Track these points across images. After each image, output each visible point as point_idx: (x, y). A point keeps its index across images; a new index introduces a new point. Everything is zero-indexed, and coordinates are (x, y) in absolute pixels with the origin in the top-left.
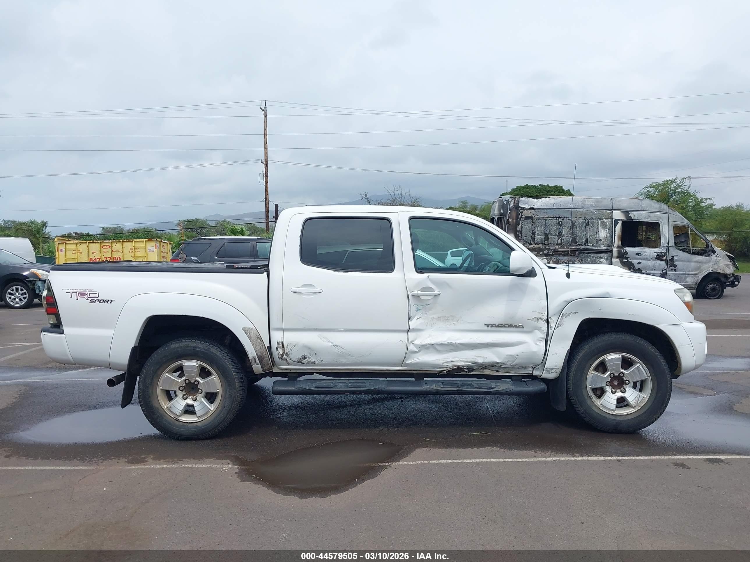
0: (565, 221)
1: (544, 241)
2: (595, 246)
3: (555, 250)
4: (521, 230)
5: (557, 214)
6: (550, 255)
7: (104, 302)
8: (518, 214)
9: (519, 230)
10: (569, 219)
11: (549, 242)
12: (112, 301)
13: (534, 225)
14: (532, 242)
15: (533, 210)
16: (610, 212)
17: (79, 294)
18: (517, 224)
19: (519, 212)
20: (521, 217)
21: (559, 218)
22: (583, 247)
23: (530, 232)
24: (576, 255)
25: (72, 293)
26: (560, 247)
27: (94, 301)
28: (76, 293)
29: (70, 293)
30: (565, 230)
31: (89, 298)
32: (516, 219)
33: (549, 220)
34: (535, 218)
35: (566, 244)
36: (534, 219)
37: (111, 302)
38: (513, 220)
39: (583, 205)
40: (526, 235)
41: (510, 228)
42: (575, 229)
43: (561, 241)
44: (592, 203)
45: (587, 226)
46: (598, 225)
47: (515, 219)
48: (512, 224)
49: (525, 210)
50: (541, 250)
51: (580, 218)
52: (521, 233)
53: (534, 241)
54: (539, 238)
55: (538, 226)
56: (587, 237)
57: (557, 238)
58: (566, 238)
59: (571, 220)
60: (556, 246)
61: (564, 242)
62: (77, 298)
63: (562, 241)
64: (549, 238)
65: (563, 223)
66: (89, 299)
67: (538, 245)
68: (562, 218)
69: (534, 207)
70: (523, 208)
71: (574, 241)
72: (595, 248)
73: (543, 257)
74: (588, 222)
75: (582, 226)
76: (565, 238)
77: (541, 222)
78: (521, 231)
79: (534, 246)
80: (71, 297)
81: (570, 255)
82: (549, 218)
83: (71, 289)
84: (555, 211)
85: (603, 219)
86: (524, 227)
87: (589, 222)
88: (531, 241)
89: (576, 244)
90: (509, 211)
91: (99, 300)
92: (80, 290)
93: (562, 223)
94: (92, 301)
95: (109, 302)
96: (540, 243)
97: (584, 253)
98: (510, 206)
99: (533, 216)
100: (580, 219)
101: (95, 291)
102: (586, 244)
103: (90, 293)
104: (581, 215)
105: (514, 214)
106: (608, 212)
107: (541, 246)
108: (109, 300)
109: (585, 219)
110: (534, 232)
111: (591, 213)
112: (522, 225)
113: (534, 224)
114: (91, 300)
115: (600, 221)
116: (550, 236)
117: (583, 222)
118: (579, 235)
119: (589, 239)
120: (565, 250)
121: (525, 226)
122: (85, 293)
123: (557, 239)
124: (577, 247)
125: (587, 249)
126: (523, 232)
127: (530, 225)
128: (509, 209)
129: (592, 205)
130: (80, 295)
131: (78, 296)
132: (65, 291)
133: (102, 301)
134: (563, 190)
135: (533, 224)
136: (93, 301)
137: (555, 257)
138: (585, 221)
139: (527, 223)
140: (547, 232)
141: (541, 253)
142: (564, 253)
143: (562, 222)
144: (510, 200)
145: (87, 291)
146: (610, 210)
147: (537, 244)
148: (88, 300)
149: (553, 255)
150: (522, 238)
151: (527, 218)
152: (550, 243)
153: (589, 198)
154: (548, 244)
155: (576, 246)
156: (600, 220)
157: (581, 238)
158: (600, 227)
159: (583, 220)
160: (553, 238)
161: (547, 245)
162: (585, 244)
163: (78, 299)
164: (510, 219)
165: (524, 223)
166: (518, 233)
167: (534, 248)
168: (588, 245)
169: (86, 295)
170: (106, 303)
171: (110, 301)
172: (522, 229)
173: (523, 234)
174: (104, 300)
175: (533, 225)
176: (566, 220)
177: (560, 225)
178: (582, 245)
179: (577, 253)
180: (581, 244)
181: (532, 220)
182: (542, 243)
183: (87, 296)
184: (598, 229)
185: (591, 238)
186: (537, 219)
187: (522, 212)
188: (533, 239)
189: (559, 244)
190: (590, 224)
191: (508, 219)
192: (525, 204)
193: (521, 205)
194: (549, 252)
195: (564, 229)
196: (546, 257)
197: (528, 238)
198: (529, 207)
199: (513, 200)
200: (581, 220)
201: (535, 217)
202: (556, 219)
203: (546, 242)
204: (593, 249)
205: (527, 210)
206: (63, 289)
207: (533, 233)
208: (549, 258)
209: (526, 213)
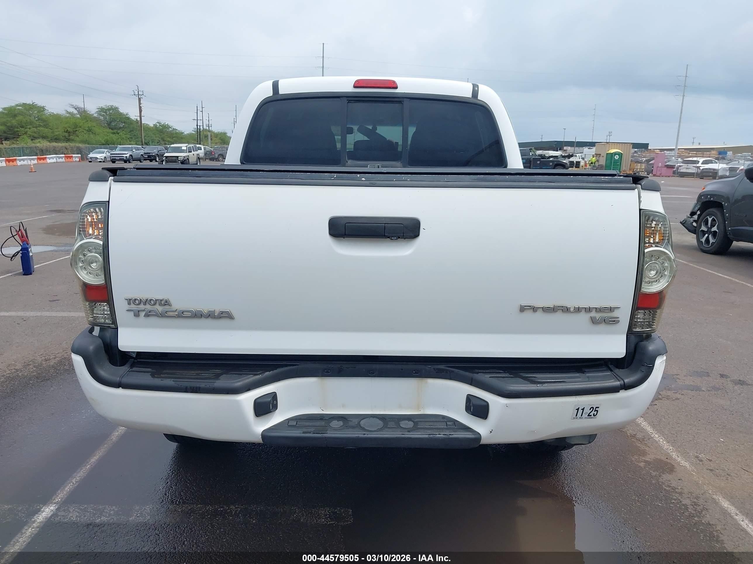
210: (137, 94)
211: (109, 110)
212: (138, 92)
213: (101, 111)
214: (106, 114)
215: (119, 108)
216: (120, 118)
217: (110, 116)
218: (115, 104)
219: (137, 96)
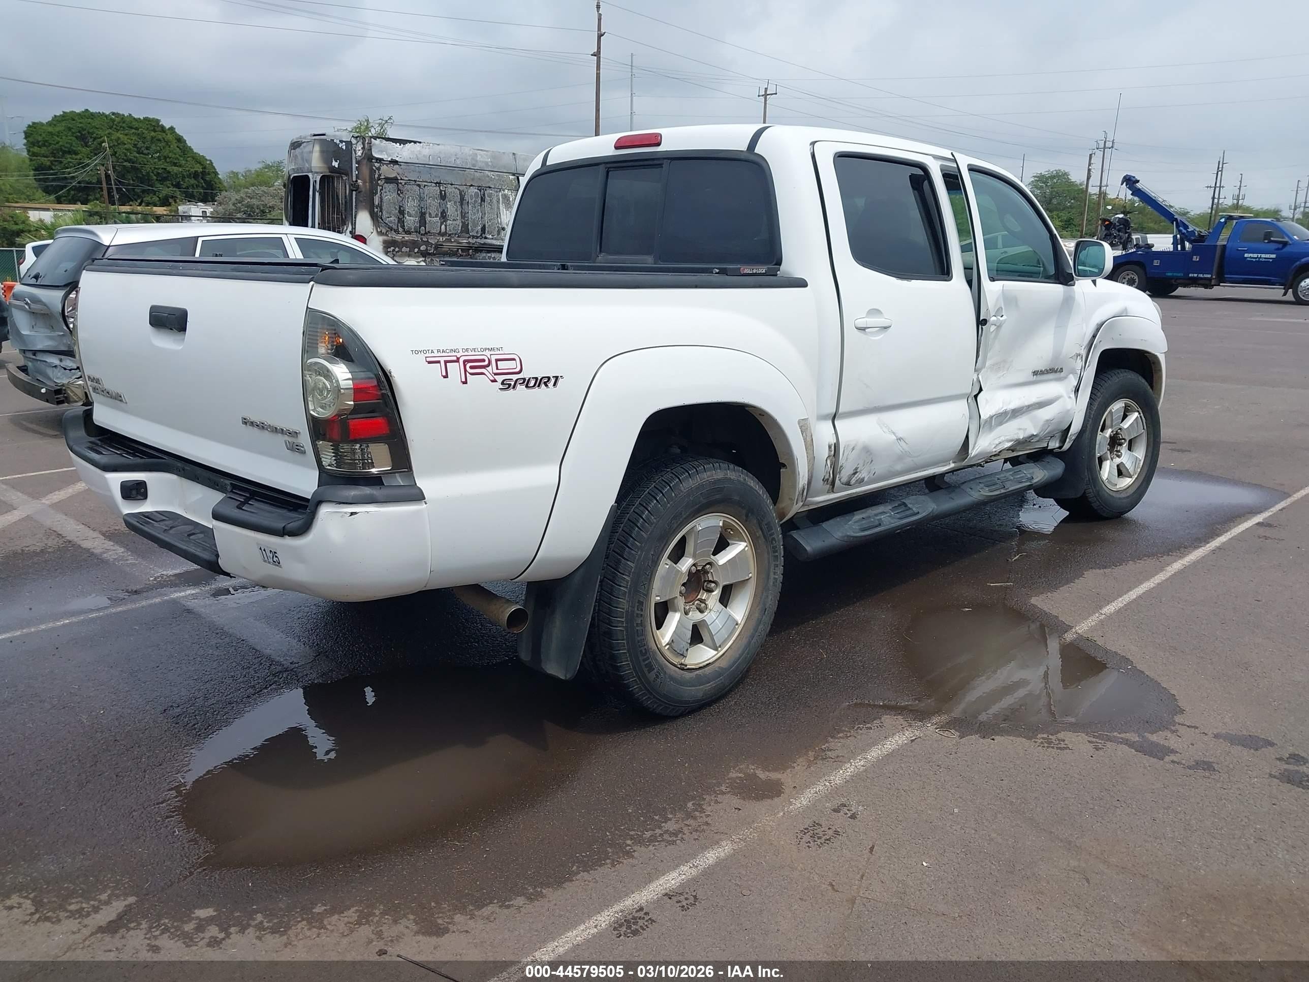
0: (450, 190)
1: (420, 228)
2: (496, 239)
3: (438, 246)
4: (381, 204)
5: (435, 177)
6: (430, 254)
7: (539, 386)
8: (372, 172)
9: (376, 203)
10: (456, 186)
11: (427, 230)
12: (557, 378)
13: (401, 195)
14: (400, 228)
15: (398, 166)
16: (513, 177)
17: (468, 365)
18: (373, 193)
19: (374, 168)
20: (379, 179)
21: (438, 184)
22: (478, 240)
23: (396, 209)
24: (469, 255)
25: (446, 362)
26: (444, 239)
27: (513, 383)
28: (457, 361)
29: (439, 362)
30: (451, 208)
31: (496, 374)
32: (371, 182)
33: (424, 187)
34: (402, 181)
35: (452, 234)
36: (401, 183)
37: (555, 384)
38: (364, 182)
39: (474, 162)
40: (390, 213)
41: (361, 199)
42: (465, 206)
43: (446, 229)
44: (486, 160)
45: (483, 203)
46: (498, 202)
47: (368, 181)
48: (363, 190)
49: (383, 164)
50: (414, 244)
51: (472, 185)
52: (381, 211)
53: (403, 227)
54: (411, 221)
55: (408, 197)
56: (484, 222)
57: (439, 222)
58: (454, 223)
59: (459, 190)
60: (438, 238)
61: (450, 230)
62: (464, 380)
63: (448, 229)
64: (427, 222)
65: (448, 194)
66: (496, 377)
67: (410, 234)
68: (445, 184)
69: (397, 159)
70: (380, 160)
71: (465, 229)
72: (496, 243)
73: (419, 257)
74: (484, 195)
75: (475, 201)
76: (451, 222)
77: (412, 190)
78: (380, 207)
79: (404, 237)
80: (446, 377)
81: (461, 255)
82: (426, 184)
83: (438, 351)
84: (432, 169)
85: (504, 191)
86: (385, 199)
87: (486, 195)
88: (398, 227)
89: (468, 235)
90: (355, 165)
91: (524, 379)
92: (467, 350)
93: (445, 193)
94: (507, 386)
95: (551, 384)
96: (413, 230)
97: (481, 251)
98: (356, 154)
99: (399, 178)
100: (471, 187)
101: (508, 350)
102: (483, 236)
103: (497, 360)
104: (473, 179)
105: (365, 171)
106: (511, 177)
107: (414, 237)
108: (549, 378)
109: (480, 188)
110: (402, 209)
111: (487, 179)
112: (381, 195)
113: (402, 193)
114: (503, 383)
115: (500, 194)
116: (428, 219)
117: (476, 193)
118: (472, 218)
119: (487, 226)
120: (453, 245)
121: (387, 196)
122: (483, 361)
123: (439, 224)
124: (470, 240)
125: (485, 244)
126: (383, 208)
127: (395, 195)
128: (354, 161)
129: (487, 163)
130: (471, 367)
131: (465, 370)
132: (422, 356)
133: (532, 383)
134: (163, 127)
135: (399, 192)
136: (510, 385)
137: (438, 257)
138: (479, 191)
139: (389, 192)
140: (423, 211)
141: (416, 250)
142: (452, 251)
143: (445, 191)
144: (354, 141)
145: (488, 353)
146: (514, 175)
147: (408, 232)
148: (494, 381)
149: (435, 255)
150: (382, 220)
151: (389, 180)
152: (429, 232)
153: (481, 150)
154: (426, 233)
155: (468, 238)
156: (500, 191)
157: (475, 225)
158: (501, 205)
159: (476, 191)
160: (433, 221)
161: (424, 235)
162: (481, 235)
163: (465, 382)
164: (359, 181)
165: (384, 190)
166: (376, 210)
167: (403, 239)
168: (486, 238)
169: (488, 366)
170: (543, 386)
171: (553, 380)
172: (381, 201)
173: (384, 213)
174: (537, 379)
175: (399, 195)
176: (452, 188)
177: (443, 197)
178: (477, 237)
179: (471, 251)
180: (476, 234)
181: (398, 185)
182: (416, 232)
183: (489, 369)
184: (498, 208)
185: (489, 223)
186: (405, 184)
187: (379, 169)
188: (401, 221)
189: (443, 233)
190: (487, 199)
191: (356, 181)
192: (381, 152)
193: (376, 153)
194: (428, 248)
195: (448, 206)
196: (424, 259)
197: (392, 220)
198: (389, 159)
199: (360, 143)
200: (473, 190)
201: (401, 179)
202: (434, 185)
203: (423, 230)
204: (494, 245)
205: (387, 165)
206: (417, 352)
207: (402, 212)
208: (428, 260)
209: (387, 171)
210: (1103, 146)
211: (1052, 177)
212: (1105, 142)
213: (1038, 181)
214: (1046, 185)
215: (1069, 175)
216: (1068, 191)
217: (1052, 188)
218: (1063, 168)
219: (1102, 150)
